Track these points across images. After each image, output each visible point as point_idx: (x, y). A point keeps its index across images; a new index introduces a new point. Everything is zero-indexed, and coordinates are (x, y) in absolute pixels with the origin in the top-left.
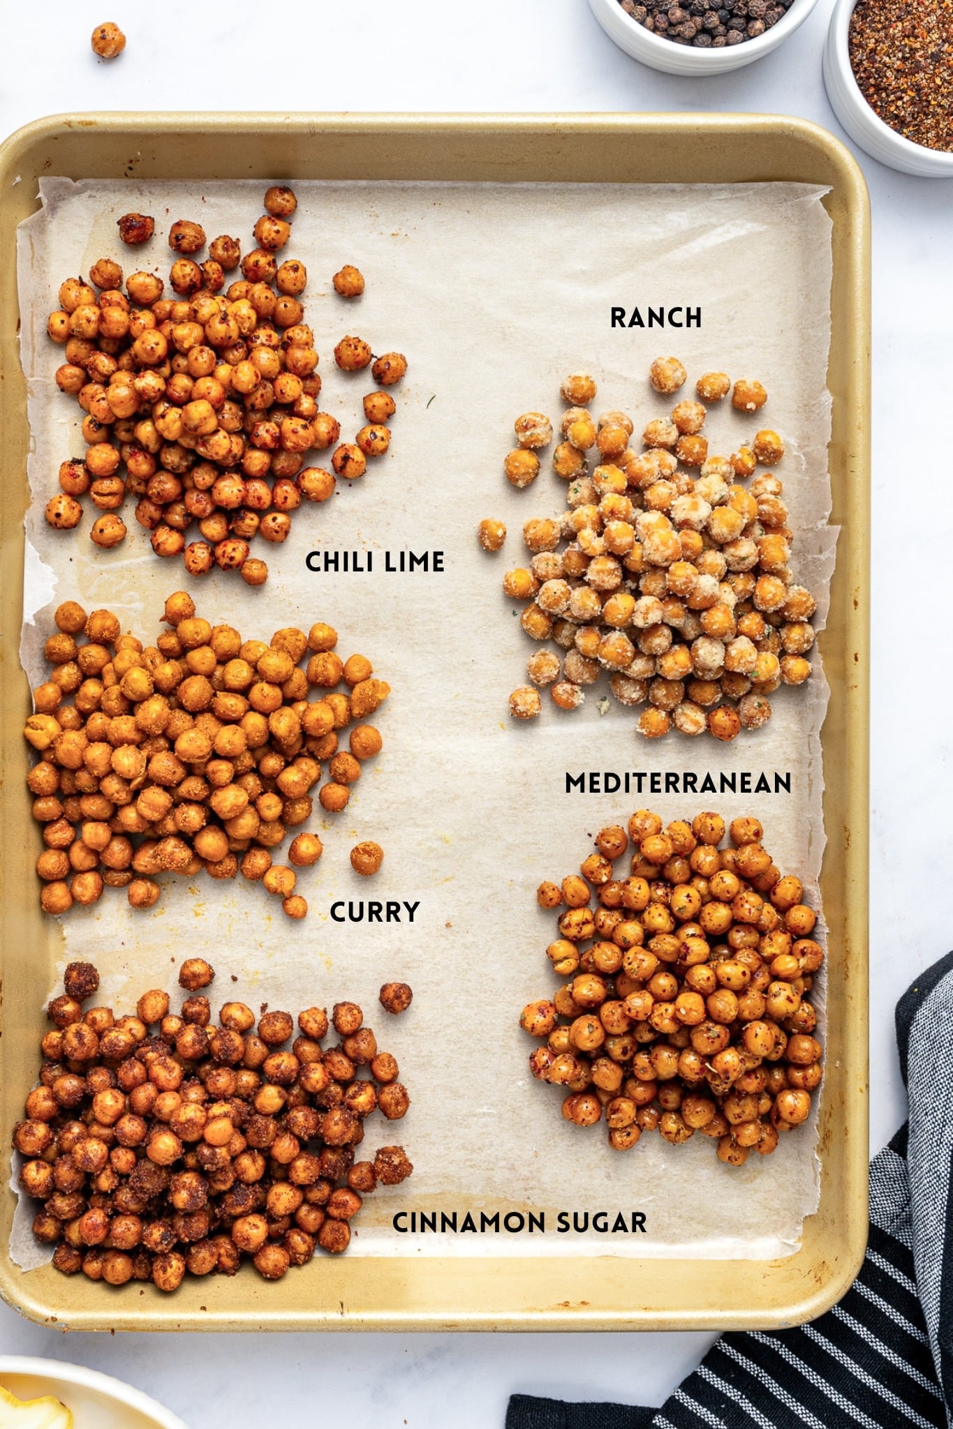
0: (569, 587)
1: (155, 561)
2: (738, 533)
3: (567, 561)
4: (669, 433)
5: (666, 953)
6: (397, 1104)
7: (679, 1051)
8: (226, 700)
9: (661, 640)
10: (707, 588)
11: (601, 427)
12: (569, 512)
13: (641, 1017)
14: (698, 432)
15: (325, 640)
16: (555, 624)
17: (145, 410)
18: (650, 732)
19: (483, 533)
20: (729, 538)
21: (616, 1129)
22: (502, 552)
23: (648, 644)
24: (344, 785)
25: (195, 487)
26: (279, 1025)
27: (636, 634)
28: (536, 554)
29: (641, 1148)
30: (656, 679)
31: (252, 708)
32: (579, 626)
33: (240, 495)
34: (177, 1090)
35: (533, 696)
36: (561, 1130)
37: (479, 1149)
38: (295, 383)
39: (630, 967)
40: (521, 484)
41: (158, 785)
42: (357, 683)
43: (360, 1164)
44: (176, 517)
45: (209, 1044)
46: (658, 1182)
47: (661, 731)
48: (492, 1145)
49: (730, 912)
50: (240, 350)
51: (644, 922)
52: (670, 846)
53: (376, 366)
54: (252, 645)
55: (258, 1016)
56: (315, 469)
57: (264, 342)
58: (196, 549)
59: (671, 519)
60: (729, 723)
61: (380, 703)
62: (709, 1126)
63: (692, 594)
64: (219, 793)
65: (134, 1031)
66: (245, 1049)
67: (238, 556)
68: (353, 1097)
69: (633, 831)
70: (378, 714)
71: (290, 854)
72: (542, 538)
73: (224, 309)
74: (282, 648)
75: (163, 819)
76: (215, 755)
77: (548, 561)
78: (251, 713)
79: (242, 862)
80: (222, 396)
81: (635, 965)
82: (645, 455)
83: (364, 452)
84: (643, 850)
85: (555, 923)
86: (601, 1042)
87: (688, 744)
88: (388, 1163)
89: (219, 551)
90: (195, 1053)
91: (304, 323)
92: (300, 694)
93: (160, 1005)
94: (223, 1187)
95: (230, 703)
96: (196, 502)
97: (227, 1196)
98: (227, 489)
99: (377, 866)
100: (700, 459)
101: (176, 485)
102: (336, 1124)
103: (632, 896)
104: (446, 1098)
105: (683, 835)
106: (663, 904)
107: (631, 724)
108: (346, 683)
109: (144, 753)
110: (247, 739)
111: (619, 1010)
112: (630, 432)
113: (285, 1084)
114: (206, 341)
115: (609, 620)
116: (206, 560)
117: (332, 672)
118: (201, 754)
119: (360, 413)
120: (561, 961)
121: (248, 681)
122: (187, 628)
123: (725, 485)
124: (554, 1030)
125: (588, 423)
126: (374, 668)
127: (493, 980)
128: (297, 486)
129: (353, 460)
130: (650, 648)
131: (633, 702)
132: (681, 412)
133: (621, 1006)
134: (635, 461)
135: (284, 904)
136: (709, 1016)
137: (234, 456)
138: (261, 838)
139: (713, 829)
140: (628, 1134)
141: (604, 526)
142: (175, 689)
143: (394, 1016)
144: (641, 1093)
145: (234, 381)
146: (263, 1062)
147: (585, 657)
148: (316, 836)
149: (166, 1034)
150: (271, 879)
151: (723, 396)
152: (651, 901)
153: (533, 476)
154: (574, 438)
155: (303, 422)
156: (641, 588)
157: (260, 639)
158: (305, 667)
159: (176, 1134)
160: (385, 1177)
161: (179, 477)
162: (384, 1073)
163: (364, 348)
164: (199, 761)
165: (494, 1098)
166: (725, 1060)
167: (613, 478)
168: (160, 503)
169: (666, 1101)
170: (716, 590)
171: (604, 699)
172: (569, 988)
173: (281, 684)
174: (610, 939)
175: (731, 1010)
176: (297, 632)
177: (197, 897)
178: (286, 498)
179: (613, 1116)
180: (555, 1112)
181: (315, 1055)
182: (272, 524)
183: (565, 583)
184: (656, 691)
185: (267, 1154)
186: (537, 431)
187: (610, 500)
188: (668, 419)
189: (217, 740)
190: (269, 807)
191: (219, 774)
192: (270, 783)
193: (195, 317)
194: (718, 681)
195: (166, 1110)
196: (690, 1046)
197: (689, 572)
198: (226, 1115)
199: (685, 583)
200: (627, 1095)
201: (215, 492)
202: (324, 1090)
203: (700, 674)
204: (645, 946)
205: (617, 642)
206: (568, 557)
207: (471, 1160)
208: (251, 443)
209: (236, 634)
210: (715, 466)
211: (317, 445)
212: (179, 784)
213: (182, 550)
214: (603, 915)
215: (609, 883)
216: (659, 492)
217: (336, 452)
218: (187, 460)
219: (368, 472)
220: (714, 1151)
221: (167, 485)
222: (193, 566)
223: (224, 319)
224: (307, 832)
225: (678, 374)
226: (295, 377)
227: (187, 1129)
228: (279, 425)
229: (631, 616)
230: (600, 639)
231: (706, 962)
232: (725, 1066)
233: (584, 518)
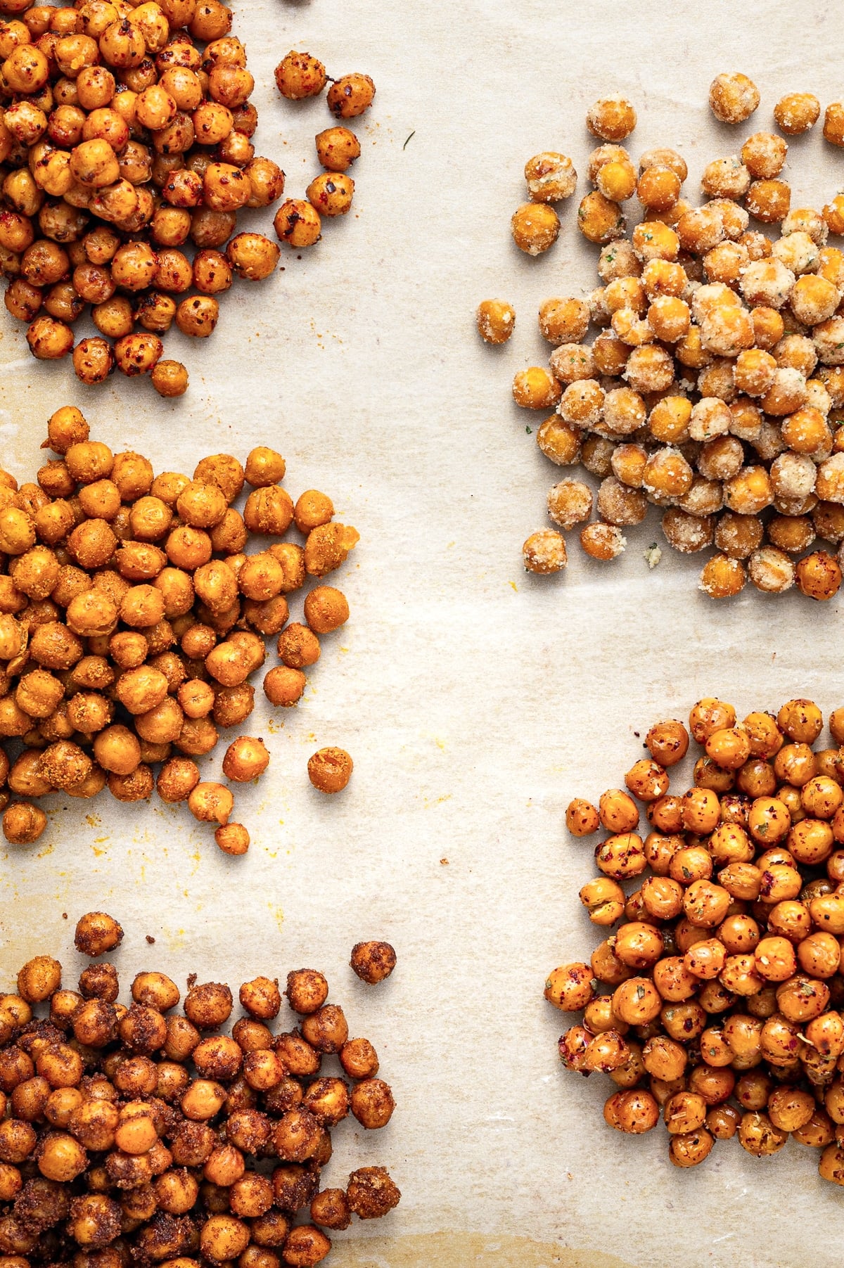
0: (603, 390)
1: (33, 366)
2: (830, 310)
3: (599, 354)
4: (736, 177)
5: (742, 887)
6: (378, 1105)
7: (762, 1020)
8: (136, 551)
9: (729, 459)
10: (789, 385)
11: (642, 170)
12: (601, 288)
13: (710, 974)
14: (776, 175)
15: (269, 468)
16: (584, 442)
17: (18, 157)
18: (717, 590)
19: (483, 320)
20: (819, 318)
21: (678, 1136)
22: (510, 347)
23: (711, 463)
24: (297, 668)
25: (88, 262)
26: (213, 1000)
27: (694, 451)
28: (556, 347)
29: (714, 1167)
30: (723, 514)
31: (170, 563)
32: (616, 444)
33: (150, 270)
34: (76, 1086)
35: (555, 542)
36: (603, 1143)
37: (492, 1170)
38: (223, 116)
39: (692, 905)
40: (534, 250)
41: (45, 669)
42: (313, 527)
43: (327, 1192)
44: (62, 304)
45: (119, 1024)
46: (738, 1212)
47: (732, 588)
48: (508, 1165)
49: (829, 832)
50: (148, 72)
51: (712, 847)
52: (746, 743)
53: (333, 91)
54: (168, 479)
55: (184, 992)
56: (251, 234)
57: (180, 60)
58: (89, 347)
59: (740, 294)
60: (824, 574)
61: (345, 555)
62: (805, 1128)
63: (768, 394)
64: (128, 677)
65: (14, 1012)
66: (168, 1032)
67: (148, 355)
68: (317, 1097)
69: (697, 726)
70: (343, 572)
71: (224, 766)
72: (564, 324)
73: (123, 16)
74: (210, 481)
75: (51, 717)
76: (122, 626)
77: (573, 356)
78: (170, 569)
79: (160, 777)
80: (124, 134)
81: (699, 903)
82: (704, 208)
83: (318, 210)
84: (710, 749)
85: (592, 858)
86: (655, 1012)
87: (771, 606)
88: (366, 1187)
89: (121, 350)
90: (100, 1037)
91: (232, 34)
92: (236, 544)
93: (49, 975)
94: (142, 1215)
95: (141, 556)
96: (90, 283)
97: (147, 1231)
98: (132, 262)
99: (345, 779)
100: (780, 212)
101: (61, 259)
102: (295, 1130)
103: (695, 812)
104: (444, 1101)
105: (765, 729)
106: (738, 823)
107: (691, 581)
108: (299, 528)
109: (25, 625)
110: (165, 603)
111: (680, 967)
112: (683, 176)
113: (224, 1078)
114: (100, 60)
115: (657, 432)
116: (104, 362)
117: (279, 514)
118: (103, 623)
119: (311, 157)
120: (598, 906)
121: (165, 526)
122: (80, 455)
123: (814, 246)
124: (590, 1001)
125: (625, 164)
126: (336, 508)
127: (507, 937)
128: (228, 259)
129: (304, 221)
130: (714, 470)
131: (694, 547)
132: (753, 148)
133: (682, 961)
134: (690, 215)
135: (218, 835)
136: (801, 969)
137: (141, 218)
138: (185, 742)
139: (805, 721)
140: (696, 1142)
141: (648, 304)
142: (64, 538)
143: (372, 987)
144: (713, 1085)
145: (141, 114)
146: (192, 1050)
147: (626, 486)
148: (260, 740)
149: (58, 1015)
150: (200, 800)
151: (809, 125)
152: (721, 820)
153: (550, 239)
154: (606, 186)
155: (234, 169)
156: (700, 389)
157: (178, 471)
158: (241, 509)
159: (78, 1139)
160: (363, 1206)
161: (65, 248)
162: (358, 1064)
163: (316, 67)
164: (100, 633)
165: (511, 1101)
166: (824, 1027)
167: (660, 239)
168: (40, 284)
169: (747, 1096)
170: (802, 387)
171: (653, 547)
172: (610, 942)
173: (209, 529)
174: (667, 874)
175: (830, 959)
176: (230, 460)
177: (98, 829)
178: (212, 275)
179: (674, 1117)
180: (594, 1118)
181: (263, 1040)
182: (194, 312)
183: (597, 384)
184: (724, 532)
185: (199, 1172)
186: (555, 177)
187: (656, 269)
188: (735, 157)
189: (125, 604)
190: (195, 698)
191: (129, 649)
192: (197, 666)
193: (85, 27)
194: (809, 517)
195: (63, 1111)
196: (776, 1012)
197: (763, 361)
198: (144, 1115)
199: (759, 377)
200: (693, 1090)
201: (116, 267)
202: (276, 1087)
203: (784, 506)
204: (715, 880)
205: (669, 462)
206: (600, 348)
207: (479, 1186)
208: (163, 199)
209: (147, 464)
210: (800, 221)
211: (254, 201)
212: (73, 666)
213: (69, 349)
214: (656, 842)
215: (663, 798)
216: (723, 257)
217: (280, 210)
218: (76, 224)
219: (323, 239)
220: (816, 1168)
221: (49, 259)
222: (86, 370)
223: (126, 30)
224: (248, 735)
225: (748, 95)
226: (223, 108)
227: (93, 1131)
228: (202, 175)
229: (686, 427)
230: (646, 460)
231: (798, 898)
232: (824, 1035)
233: (621, 295)
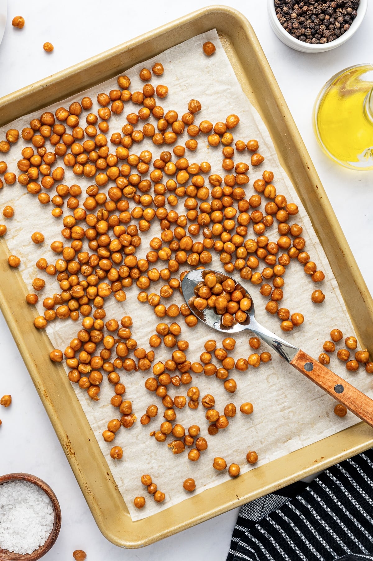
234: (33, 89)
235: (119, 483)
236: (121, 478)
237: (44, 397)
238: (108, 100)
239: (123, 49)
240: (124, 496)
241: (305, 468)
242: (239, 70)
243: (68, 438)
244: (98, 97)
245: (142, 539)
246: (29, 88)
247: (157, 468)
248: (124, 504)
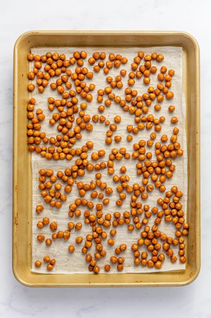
234: (79, 33)
235: (33, 251)
236: (36, 249)
237: (15, 189)
238: (114, 58)
239: (132, 34)
240: (33, 258)
241: (130, 283)
242: (185, 72)
243: (17, 215)
244: (110, 55)
245: (32, 283)
246: (77, 32)
247: (56, 251)
248: (31, 263)
